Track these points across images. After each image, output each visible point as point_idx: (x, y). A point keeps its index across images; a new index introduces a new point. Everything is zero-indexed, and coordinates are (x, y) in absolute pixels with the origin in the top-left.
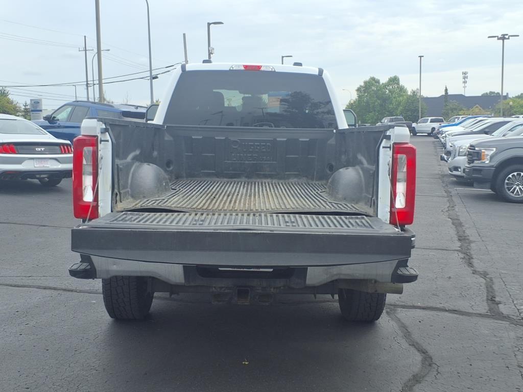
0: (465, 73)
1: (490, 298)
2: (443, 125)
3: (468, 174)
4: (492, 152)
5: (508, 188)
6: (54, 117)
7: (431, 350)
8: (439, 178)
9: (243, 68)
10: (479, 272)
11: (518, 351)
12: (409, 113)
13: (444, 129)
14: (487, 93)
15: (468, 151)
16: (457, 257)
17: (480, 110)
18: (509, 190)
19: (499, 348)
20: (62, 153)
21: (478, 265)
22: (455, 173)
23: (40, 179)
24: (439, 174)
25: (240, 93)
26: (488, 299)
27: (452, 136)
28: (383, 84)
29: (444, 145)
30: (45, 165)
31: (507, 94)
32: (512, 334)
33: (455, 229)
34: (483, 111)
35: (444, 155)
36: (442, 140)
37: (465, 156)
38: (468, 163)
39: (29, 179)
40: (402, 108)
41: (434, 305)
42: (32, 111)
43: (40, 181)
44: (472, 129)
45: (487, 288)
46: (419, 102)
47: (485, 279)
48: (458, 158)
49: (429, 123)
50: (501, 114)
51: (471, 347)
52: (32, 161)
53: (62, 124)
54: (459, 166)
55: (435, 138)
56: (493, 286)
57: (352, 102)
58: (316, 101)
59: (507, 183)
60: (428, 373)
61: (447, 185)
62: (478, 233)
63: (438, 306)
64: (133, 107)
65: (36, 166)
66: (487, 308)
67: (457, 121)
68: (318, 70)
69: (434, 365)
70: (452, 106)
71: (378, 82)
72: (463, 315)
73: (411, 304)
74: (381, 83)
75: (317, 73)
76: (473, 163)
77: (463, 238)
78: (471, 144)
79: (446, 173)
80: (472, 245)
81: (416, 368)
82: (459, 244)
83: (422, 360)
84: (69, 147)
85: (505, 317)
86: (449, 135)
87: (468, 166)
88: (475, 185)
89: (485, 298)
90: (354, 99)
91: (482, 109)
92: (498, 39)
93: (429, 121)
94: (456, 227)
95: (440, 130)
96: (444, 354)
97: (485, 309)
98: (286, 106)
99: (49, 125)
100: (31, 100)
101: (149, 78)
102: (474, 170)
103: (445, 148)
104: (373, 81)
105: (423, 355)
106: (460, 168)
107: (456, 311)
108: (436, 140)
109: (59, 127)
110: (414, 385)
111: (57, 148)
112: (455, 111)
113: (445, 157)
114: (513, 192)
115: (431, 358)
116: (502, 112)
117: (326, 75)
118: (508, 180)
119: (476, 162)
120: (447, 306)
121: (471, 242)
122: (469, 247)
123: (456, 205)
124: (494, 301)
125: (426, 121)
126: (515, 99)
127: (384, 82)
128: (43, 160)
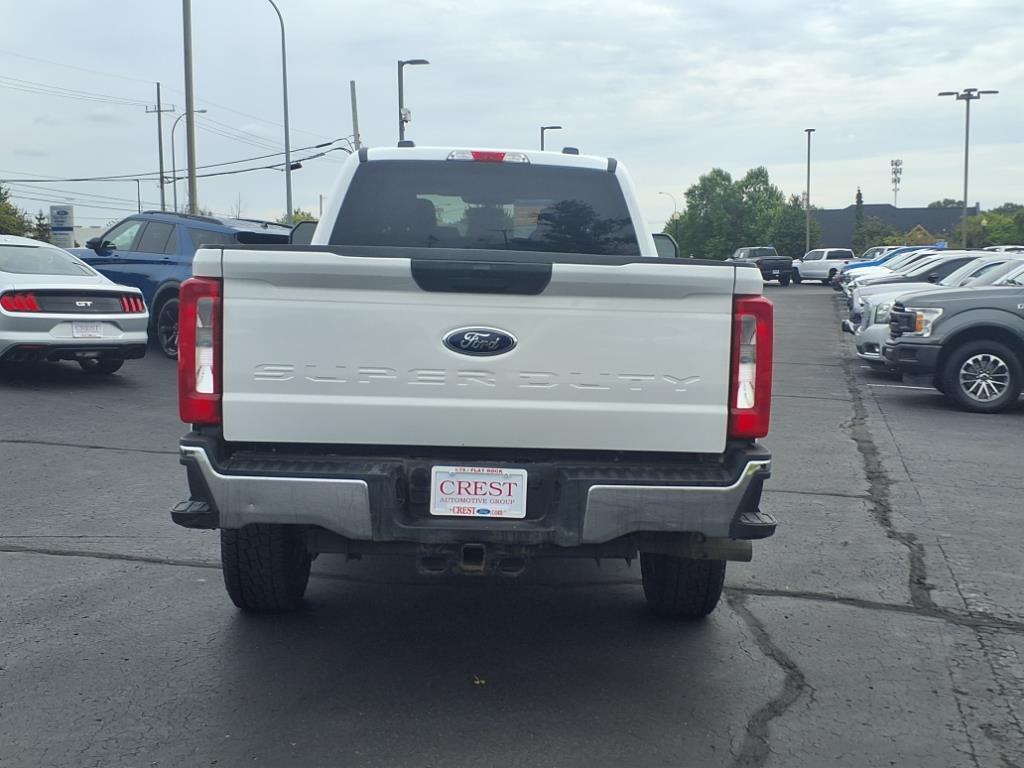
0: (896, 163)
1: (915, 579)
2: (851, 263)
3: (891, 356)
4: (936, 316)
5: (965, 384)
6: (107, 243)
7: (803, 663)
8: (841, 365)
9: (471, 157)
10: (899, 534)
11: (957, 666)
12: (787, 241)
13: (853, 272)
14: (939, 203)
15: (891, 314)
16: (862, 509)
17: (925, 235)
18: (968, 389)
19: (923, 661)
20: (124, 312)
21: (899, 522)
22: (869, 355)
23: (82, 360)
24: (840, 358)
25: (465, 201)
26: (911, 581)
27: (868, 285)
28: (737, 182)
29: (850, 303)
30: (93, 334)
31: (978, 204)
32: (949, 639)
33: (863, 459)
34: (932, 237)
35: (848, 321)
36: (849, 293)
37: (886, 323)
38: (892, 336)
39: (62, 361)
40: (773, 230)
41: (814, 590)
42: (54, 229)
43: (81, 364)
44: (904, 273)
45: (912, 562)
46: (805, 218)
47: (910, 547)
48: (873, 327)
49: (824, 259)
50: (964, 243)
51: (874, 658)
52: (69, 325)
53: (123, 255)
54: (876, 341)
55: (836, 290)
56: (924, 559)
57: (677, 217)
58: (603, 218)
59: (964, 375)
60: (795, 700)
61: (853, 379)
62: (904, 465)
63: (820, 592)
64: (259, 225)
65: (76, 336)
66: (909, 596)
67: (878, 257)
68: (607, 162)
69: (806, 688)
70: (869, 227)
71: (727, 178)
72: (863, 607)
73: (774, 589)
74: (733, 182)
75: (605, 167)
76: (900, 336)
77: (877, 474)
78: (898, 300)
79: (854, 356)
80: (892, 487)
81: (776, 691)
82: (867, 485)
83: (787, 679)
84: (138, 301)
85: (940, 611)
86: (861, 283)
87: (891, 341)
88: (904, 378)
89: (907, 579)
90: (681, 211)
91: (927, 233)
92: (958, 98)
93: (825, 255)
94: (864, 456)
95: (846, 273)
96: (824, 670)
97: (905, 597)
98: (549, 228)
99: (97, 256)
100: (52, 208)
101: (284, 167)
102: (903, 350)
103: (851, 309)
104: (719, 177)
105: (788, 670)
106: (878, 345)
107: (852, 600)
108: (838, 293)
109: (117, 261)
110: (770, 719)
111: (116, 300)
112: (875, 238)
113: (851, 325)
114: (975, 392)
115: (802, 677)
116: (964, 239)
117: (623, 172)
118: (965, 369)
119: (906, 334)
120: (836, 591)
121: (890, 482)
122: (886, 491)
123: (867, 416)
124: (924, 584)
125: (819, 256)
126: (993, 215)
127: (739, 180)
128: (90, 324)
